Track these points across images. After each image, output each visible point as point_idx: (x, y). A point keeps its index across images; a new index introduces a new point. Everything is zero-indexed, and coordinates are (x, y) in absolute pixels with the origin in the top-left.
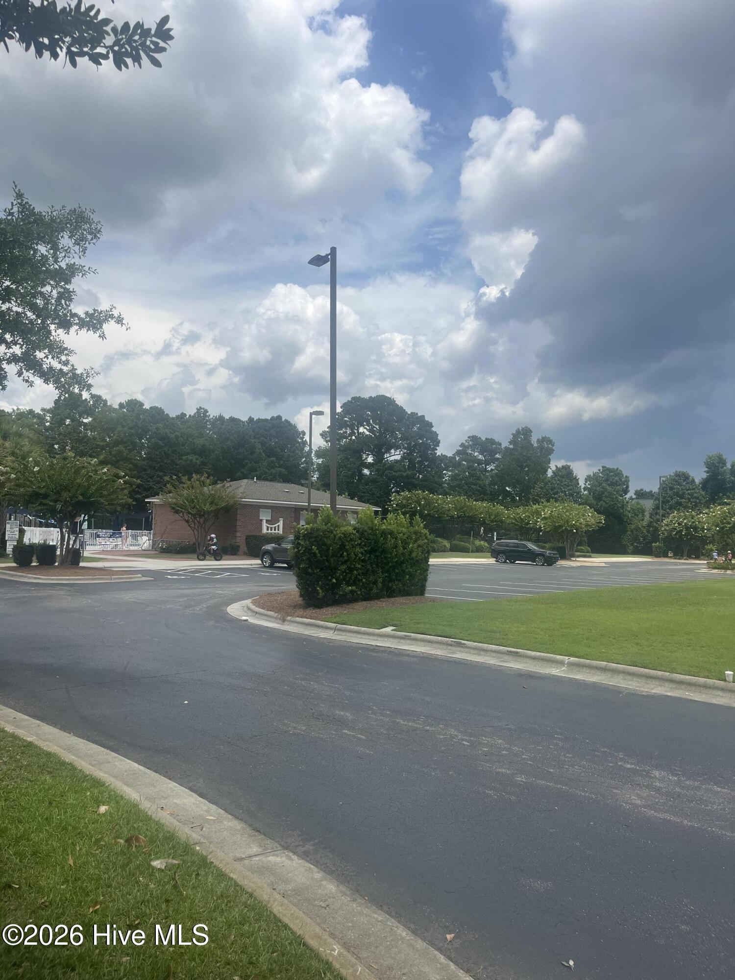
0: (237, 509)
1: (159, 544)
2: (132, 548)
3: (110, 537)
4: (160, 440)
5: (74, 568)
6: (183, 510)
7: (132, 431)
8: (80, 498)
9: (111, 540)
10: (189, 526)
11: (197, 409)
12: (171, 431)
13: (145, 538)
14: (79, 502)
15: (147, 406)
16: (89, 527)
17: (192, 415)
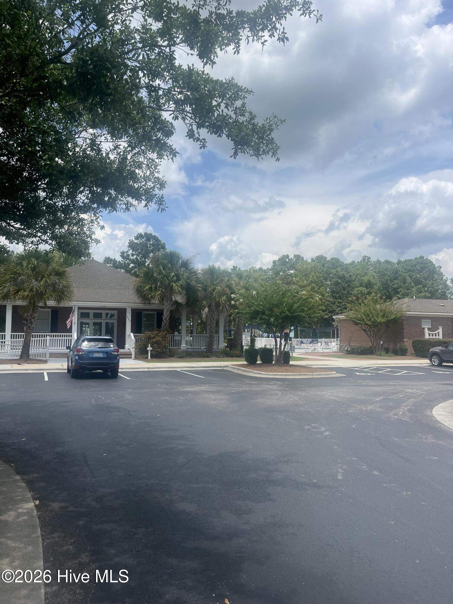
0: (403, 320)
1: (345, 348)
2: (326, 351)
3: (310, 343)
4: (339, 279)
5: (285, 366)
6: (362, 322)
7: (321, 275)
8: (287, 313)
9: (311, 345)
10: (366, 334)
11: (363, 257)
12: (346, 272)
13: (334, 344)
14: (286, 317)
15: (329, 259)
16: (296, 336)
17: (359, 261)
